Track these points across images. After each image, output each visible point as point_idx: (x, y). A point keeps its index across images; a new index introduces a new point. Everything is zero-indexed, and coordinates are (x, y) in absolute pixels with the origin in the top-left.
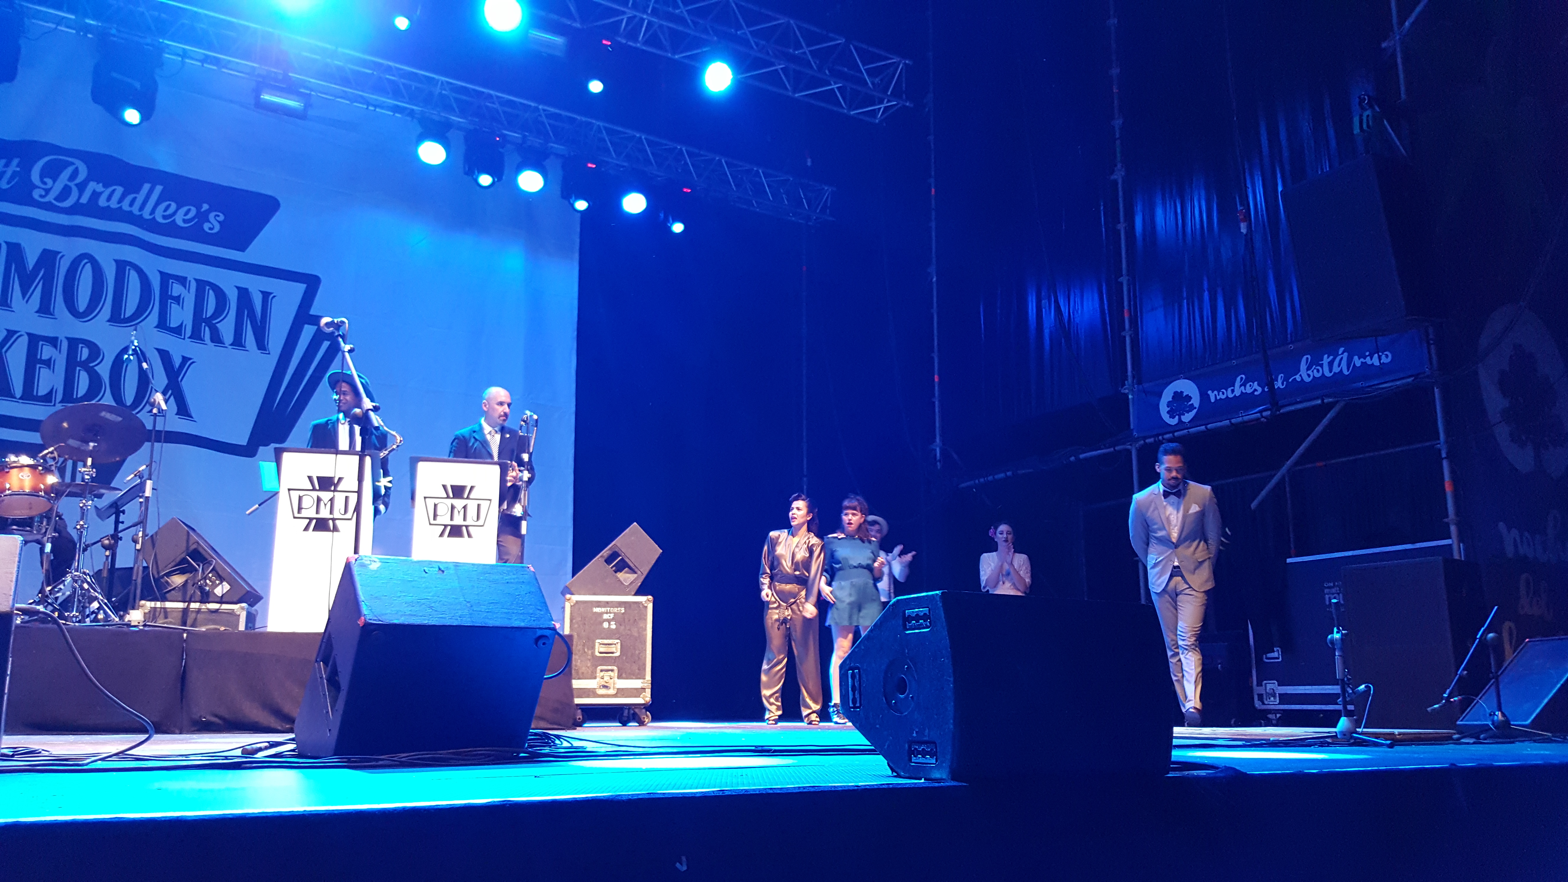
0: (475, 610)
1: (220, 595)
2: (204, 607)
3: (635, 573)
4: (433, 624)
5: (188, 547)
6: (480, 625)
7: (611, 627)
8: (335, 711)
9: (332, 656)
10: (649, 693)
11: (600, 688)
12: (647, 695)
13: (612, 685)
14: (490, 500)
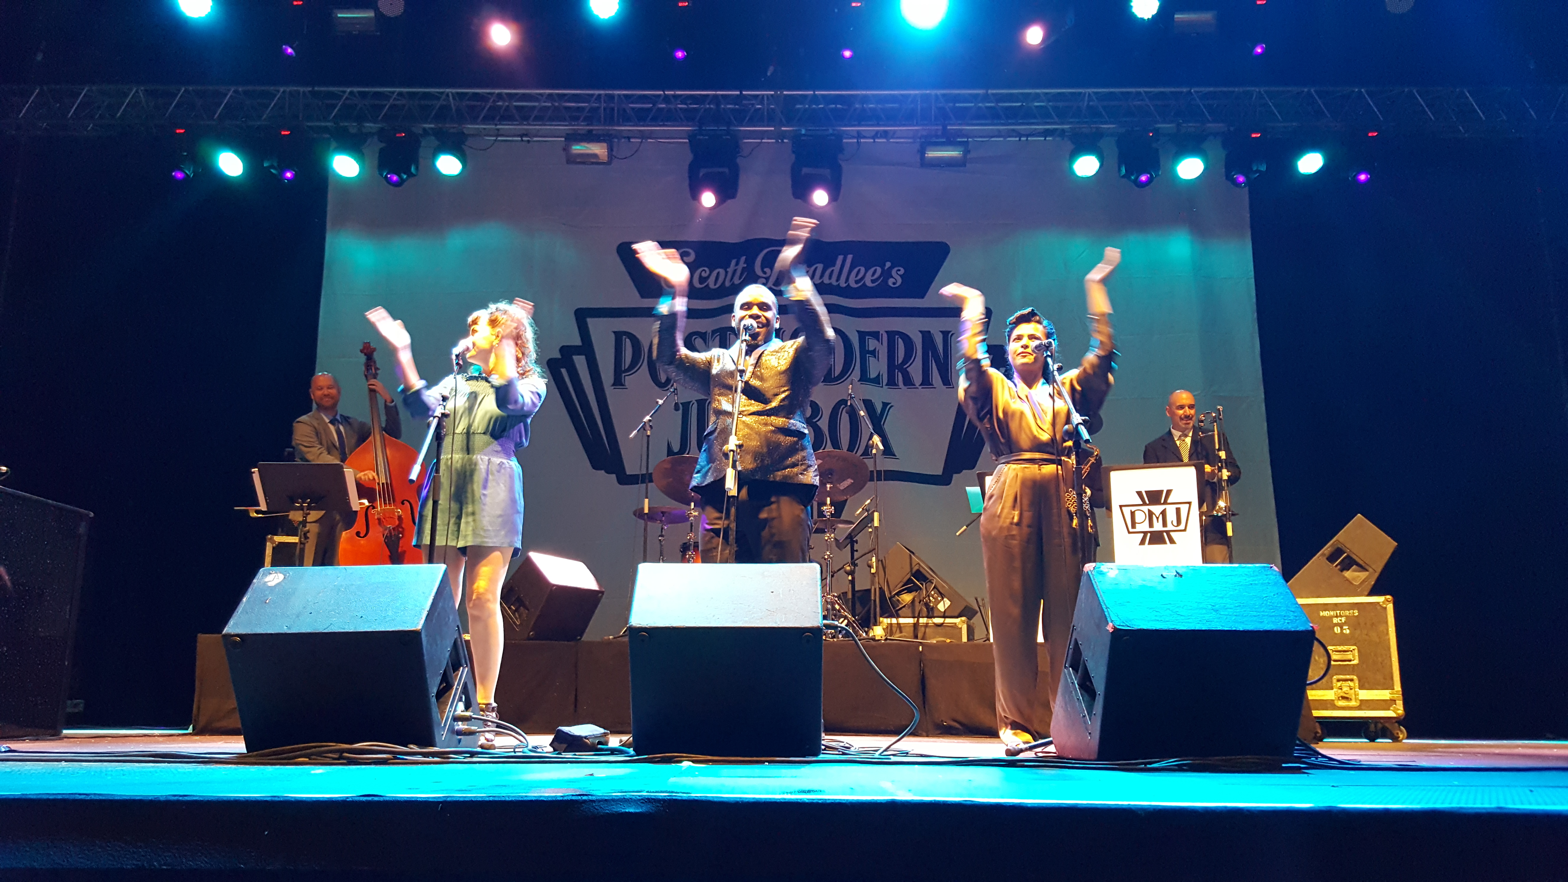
0: (1222, 613)
1: (942, 610)
2: (930, 622)
3: (1367, 570)
4: (1180, 629)
5: (911, 569)
6: (1230, 629)
7: (1344, 631)
8: (1093, 715)
9: (1081, 662)
10: (1402, 705)
11: (1339, 700)
12: (1399, 708)
13: (1354, 696)
14: (1190, 503)
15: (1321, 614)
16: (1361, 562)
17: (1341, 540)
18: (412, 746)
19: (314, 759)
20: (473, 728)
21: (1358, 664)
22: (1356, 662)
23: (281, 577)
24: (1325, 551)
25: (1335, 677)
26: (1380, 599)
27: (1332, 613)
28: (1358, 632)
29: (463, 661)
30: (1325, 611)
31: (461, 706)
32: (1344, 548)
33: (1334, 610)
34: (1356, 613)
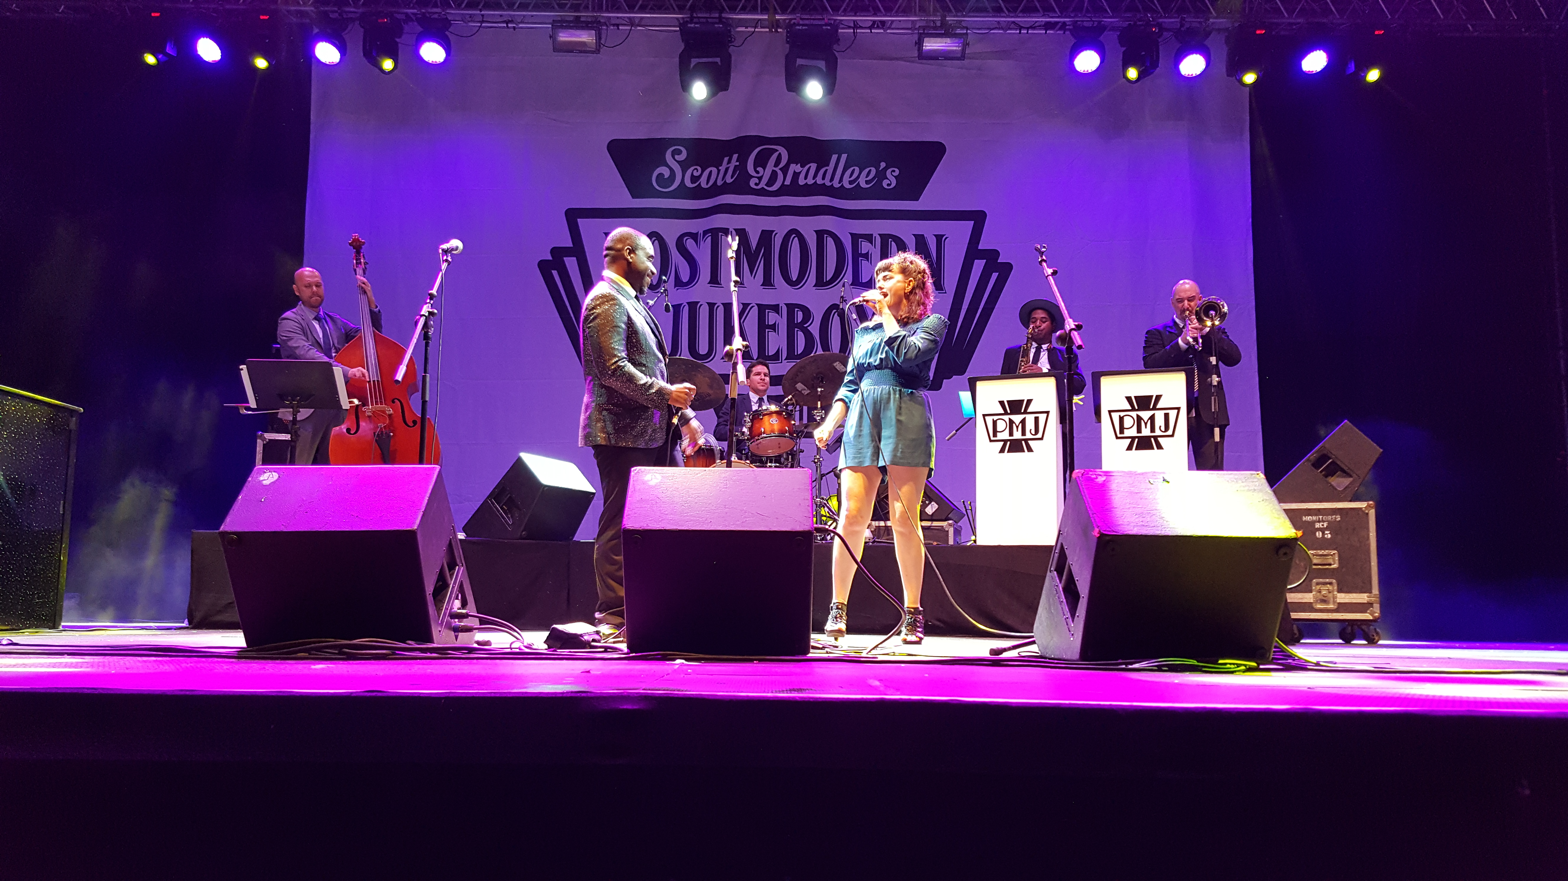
1: (931, 514)
3: (1351, 476)
4: (1166, 534)
7: (1326, 536)
8: (1076, 616)
9: (1067, 566)
10: (1379, 608)
11: (1316, 602)
12: (1375, 610)
13: (1332, 599)
14: (1178, 409)
15: (1304, 519)
16: (1346, 468)
17: (1327, 446)
18: (410, 642)
19: (313, 654)
20: (469, 624)
21: (1338, 568)
22: (1335, 566)
23: (275, 476)
24: (1309, 457)
25: (1314, 580)
26: (1362, 505)
27: (1314, 518)
28: (1339, 537)
29: (458, 561)
30: (1308, 516)
31: (457, 603)
32: (1330, 455)
33: (1316, 515)
34: (1339, 518)
